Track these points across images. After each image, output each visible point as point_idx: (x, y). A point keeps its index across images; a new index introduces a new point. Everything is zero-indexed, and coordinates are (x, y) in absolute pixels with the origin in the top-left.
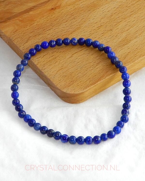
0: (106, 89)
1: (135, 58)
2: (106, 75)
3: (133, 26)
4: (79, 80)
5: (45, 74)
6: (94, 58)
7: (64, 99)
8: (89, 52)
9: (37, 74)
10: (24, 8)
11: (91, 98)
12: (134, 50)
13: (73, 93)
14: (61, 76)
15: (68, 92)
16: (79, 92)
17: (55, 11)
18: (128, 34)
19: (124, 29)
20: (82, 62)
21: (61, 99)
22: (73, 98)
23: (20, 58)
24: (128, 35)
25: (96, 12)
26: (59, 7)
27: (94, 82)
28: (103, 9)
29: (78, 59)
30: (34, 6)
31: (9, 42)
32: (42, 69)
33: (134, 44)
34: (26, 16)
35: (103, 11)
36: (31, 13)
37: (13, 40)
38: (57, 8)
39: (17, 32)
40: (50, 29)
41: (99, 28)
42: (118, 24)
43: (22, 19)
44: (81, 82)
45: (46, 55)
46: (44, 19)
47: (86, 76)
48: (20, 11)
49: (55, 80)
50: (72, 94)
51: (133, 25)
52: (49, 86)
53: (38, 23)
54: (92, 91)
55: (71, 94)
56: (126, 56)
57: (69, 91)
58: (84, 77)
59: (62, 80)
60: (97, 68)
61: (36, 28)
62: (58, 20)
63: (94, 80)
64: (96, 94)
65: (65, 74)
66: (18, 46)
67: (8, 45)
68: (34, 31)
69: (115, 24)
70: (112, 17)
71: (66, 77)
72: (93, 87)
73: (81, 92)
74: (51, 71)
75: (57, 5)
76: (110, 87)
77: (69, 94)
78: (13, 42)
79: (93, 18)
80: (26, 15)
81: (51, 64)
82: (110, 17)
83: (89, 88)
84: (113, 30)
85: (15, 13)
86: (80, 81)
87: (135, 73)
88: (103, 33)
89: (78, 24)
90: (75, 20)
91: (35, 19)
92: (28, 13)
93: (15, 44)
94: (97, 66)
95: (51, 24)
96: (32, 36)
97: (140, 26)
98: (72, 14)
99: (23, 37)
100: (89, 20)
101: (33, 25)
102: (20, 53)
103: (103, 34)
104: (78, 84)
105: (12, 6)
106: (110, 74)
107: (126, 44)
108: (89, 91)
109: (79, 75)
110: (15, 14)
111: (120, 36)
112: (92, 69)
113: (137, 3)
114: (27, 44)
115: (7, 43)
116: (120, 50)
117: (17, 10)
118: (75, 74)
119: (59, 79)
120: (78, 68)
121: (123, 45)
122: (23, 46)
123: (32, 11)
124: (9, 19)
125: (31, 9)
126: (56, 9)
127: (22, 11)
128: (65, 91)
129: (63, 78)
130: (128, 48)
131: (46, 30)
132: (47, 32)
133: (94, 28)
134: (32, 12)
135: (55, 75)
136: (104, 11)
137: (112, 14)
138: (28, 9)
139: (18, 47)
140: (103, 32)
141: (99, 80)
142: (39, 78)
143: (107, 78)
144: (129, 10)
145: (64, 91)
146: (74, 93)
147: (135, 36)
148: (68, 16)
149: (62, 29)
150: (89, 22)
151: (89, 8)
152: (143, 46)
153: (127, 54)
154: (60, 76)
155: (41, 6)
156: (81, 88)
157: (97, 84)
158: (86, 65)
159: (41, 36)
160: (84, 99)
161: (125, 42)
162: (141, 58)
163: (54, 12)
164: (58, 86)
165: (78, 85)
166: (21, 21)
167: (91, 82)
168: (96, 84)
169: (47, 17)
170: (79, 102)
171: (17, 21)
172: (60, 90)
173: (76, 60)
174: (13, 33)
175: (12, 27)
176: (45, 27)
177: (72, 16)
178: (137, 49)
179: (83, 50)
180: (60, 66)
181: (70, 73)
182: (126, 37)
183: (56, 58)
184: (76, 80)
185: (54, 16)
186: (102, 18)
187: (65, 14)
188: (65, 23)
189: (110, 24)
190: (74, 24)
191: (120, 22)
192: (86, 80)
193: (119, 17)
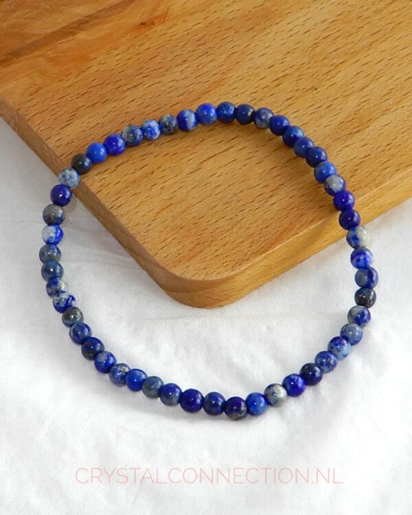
0: (299, 265)
1: (383, 173)
2: (298, 226)
3: (377, 77)
4: (220, 238)
5: (121, 221)
6: (262, 173)
7: (175, 293)
8: (250, 155)
9: (99, 220)
10: (61, 20)
11: (256, 292)
12: (380, 149)
13: (201, 279)
14: (169, 228)
15: (188, 276)
16: (219, 277)
17: (152, 31)
18: (363, 100)
19: (352, 85)
20: (229, 186)
21: (168, 294)
22: (201, 292)
23: (49, 170)
24: (364, 104)
25: (271, 35)
26: (164, 17)
27: (263, 245)
28: (291, 26)
29: (217, 175)
30: (90, 16)
31: (15, 124)
32: (113, 204)
33: (381, 131)
34: (65, 44)
35: (291, 30)
36: (81, 36)
37: (27, 117)
38: (156, 21)
39: (40, 92)
40: (136, 86)
41: (278, 81)
42: (334, 72)
43: (55, 55)
44: (225, 245)
45: (123, 163)
46: (118, 54)
47: (240, 228)
48: (49, 31)
49: (150, 239)
50: (201, 282)
51: (377, 74)
52: (132, 255)
53: (102, 68)
54: (258, 272)
55: (197, 281)
56: (357, 167)
57: (189, 272)
58: (235, 230)
59: (170, 240)
60: (273, 204)
61: (95, 83)
62: (158, 59)
63: (262, 240)
64: (270, 280)
65: (178, 222)
66: (43, 136)
67: (15, 130)
68: (90, 90)
69: (325, 69)
70: (318, 50)
71: (182, 231)
72: (262, 261)
73: (225, 275)
74: (139, 213)
75: (157, 13)
76: (310, 257)
77: (191, 282)
78: (29, 123)
79: (261, 54)
80: (67, 42)
81: (138, 191)
82: (311, 51)
83: (249, 264)
84: (318, 90)
85: (34, 35)
86: (224, 242)
87: (382, 216)
88: (290, 98)
89: (217, 71)
90: (210, 58)
91: (93, 56)
92: (73, 35)
93: (35, 130)
94: (272, 198)
95: (140, 71)
96: (84, 108)
97: (398, 77)
98: (200, 40)
99: (57, 110)
100: (250, 57)
101: (87, 73)
102: (48, 154)
103: (290, 102)
104: (217, 253)
105: (27, 16)
106: (312, 221)
107: (357, 129)
108: (249, 272)
109: (222, 223)
110: (33, 39)
111: (339, 107)
112: (257, 205)
113: (391, 8)
114: (69, 130)
115: (12, 123)
116: (340, 148)
117: (40, 28)
118: (208, 222)
119: (163, 238)
120: (216, 204)
121: (350, 134)
122: (57, 138)
123: (83, 30)
124: (17, 54)
125: (81, 24)
126: (154, 24)
127: (55, 30)
128: (178, 271)
129: (173, 232)
130: (363, 143)
131: (125, 88)
132: (128, 93)
133: (264, 83)
134: (83, 32)
135: (149, 225)
136: (292, 33)
137: (317, 41)
138: (74, 23)
139: (41, 139)
140: (291, 94)
141: (279, 239)
142: (103, 229)
143: (301, 233)
144: (366, 27)
145: (176, 274)
146: (206, 279)
147: (385, 108)
148: (188, 45)
149: (171, 84)
150: (251, 65)
151: (249, 22)
152: (406, 137)
153: (361, 161)
154: (166, 228)
155: (110, 16)
156: (226, 264)
157: (271, 251)
158: (241, 195)
159: (109, 107)
160: (234, 296)
161: (355, 125)
162: (401, 175)
163: (147, 33)
164: (160, 258)
165: (217, 256)
166: (54, 61)
167: (253, 247)
168: (268, 253)
169: (128, 49)
170: (219, 304)
171: (41, 59)
172: (163, 268)
173: (211, 179)
174: (29, 98)
175: (25, 79)
176: (121, 80)
177: (200, 47)
178: (388, 147)
179: (232, 150)
180: (166, 197)
181: (195, 217)
182: (358, 108)
183: (153, 173)
184: (211, 239)
185: (147, 46)
186: (288, 53)
187: (179, 41)
188: (180, 68)
189: (311, 70)
190: (206, 70)
191: (341, 63)
192: (241, 240)
193: (338, 49)
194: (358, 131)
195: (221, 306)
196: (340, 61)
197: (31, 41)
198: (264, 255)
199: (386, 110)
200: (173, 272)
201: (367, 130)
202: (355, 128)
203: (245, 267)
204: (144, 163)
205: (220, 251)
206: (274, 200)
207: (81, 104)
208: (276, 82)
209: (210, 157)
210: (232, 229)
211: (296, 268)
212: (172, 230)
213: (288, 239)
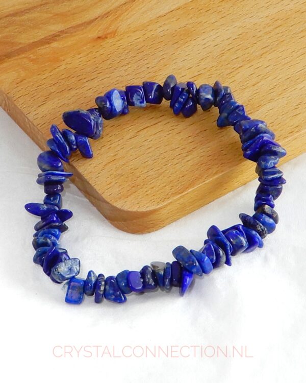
0: (206, 206)
2: (205, 176)
3: (265, 77)
4: (149, 183)
5: (79, 170)
6: (180, 140)
7: (116, 222)
8: (172, 128)
10: (40, 34)
11: (174, 224)
13: (135, 210)
14: (113, 175)
15: (125, 208)
16: (148, 209)
17: (105, 42)
18: (255, 92)
19: (247, 82)
20: (157, 148)
21: (111, 223)
22: (135, 221)
23: (29, 138)
24: (255, 95)
25: (190, 47)
26: (114, 33)
27: (179, 189)
28: (205, 41)
29: (148, 141)
30: (62, 32)
31: (6, 105)
34: (44, 50)
35: (205, 44)
36: (55, 45)
37: (15, 98)
38: (108, 36)
39: (23, 82)
40: (92, 79)
42: (235, 73)
43: (35, 57)
44: (152, 188)
46: (81, 58)
47: (164, 177)
48: (31, 41)
49: (99, 183)
50: (135, 212)
51: (265, 75)
52: (86, 196)
53: (69, 66)
54: (176, 208)
55: (131, 212)
57: (128, 205)
58: (160, 178)
60: (188, 161)
61: (63, 77)
62: (109, 62)
63: (180, 185)
64: (185, 215)
65: (120, 172)
66: (25, 111)
67: (5, 110)
68: (59, 81)
69: (229, 71)
70: (224, 58)
71: (122, 177)
72: (178, 199)
73: (152, 208)
75: (110, 31)
76: (213, 201)
77: (128, 212)
78: (15, 103)
79: (183, 59)
80: (44, 48)
82: (219, 58)
83: (169, 201)
85: (20, 44)
86: (152, 186)
89: (151, 71)
90: (146, 62)
91: (62, 58)
93: (19, 107)
94: (188, 157)
96: (55, 93)
97: (281, 77)
98: (139, 49)
99: (36, 94)
100: (175, 62)
101: (57, 70)
102: (28, 126)
104: (147, 193)
105: (16, 30)
106: (215, 173)
108: (169, 207)
109: (151, 173)
110: (21, 46)
112: (176, 161)
113: (277, 30)
114: (43, 108)
117: (25, 39)
118: (142, 172)
119: (109, 182)
120: (147, 160)
122: (35, 113)
123: (56, 41)
124: (8, 56)
125: (54, 37)
126: (107, 38)
127: (36, 40)
128: (118, 205)
129: (116, 178)
131: (85, 80)
132: (86, 84)
134: (56, 42)
135: (99, 173)
136: (206, 46)
137: (223, 52)
138: (49, 36)
139: (24, 114)
141: (192, 184)
143: (208, 181)
144: (258, 43)
146: (139, 210)
147: (270, 98)
148: (131, 53)
149: (118, 78)
150: (175, 67)
151: (175, 38)
152: (285, 118)
154: (111, 175)
155: (75, 32)
156: (153, 200)
157: (186, 193)
158: (165, 154)
159: (73, 92)
160: (159, 225)
163: (102, 44)
164: (106, 196)
165: (147, 195)
166: (34, 61)
167: (173, 190)
168: (183, 194)
169: (88, 54)
170: (147, 231)
171: (25, 60)
172: (109, 203)
173: (144, 143)
174: (16, 86)
175: (14, 73)
176: (82, 75)
177: (139, 54)
179: (160, 124)
180: (112, 155)
181: (132, 168)
184: (143, 184)
185: (101, 52)
186: (202, 59)
187: (125, 49)
188: (125, 68)
189: (218, 71)
191: (240, 67)
192: (165, 184)
193: (238, 58)
195: (149, 232)
196: (239, 66)
197: (18, 48)
198: (180, 195)
199: (271, 100)
200: (115, 206)
201: (257, 113)
203: (167, 203)
205: (150, 191)
206: (189, 158)
207: (52, 91)
209: (144, 129)
210: (158, 177)
211: (203, 208)
212: (115, 177)
213: (199, 184)
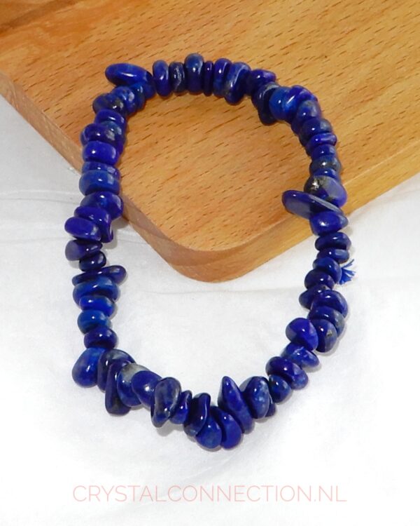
1: (398, 141)
3: (390, 44)
4: (228, 208)
6: (270, 142)
7: (182, 267)
12: (395, 117)
13: (209, 249)
14: (175, 198)
15: (195, 248)
16: (228, 248)
18: (375, 68)
19: (364, 53)
20: (237, 155)
21: (174, 268)
22: (209, 264)
23: (48, 144)
24: (376, 72)
25: (278, 4)
27: (272, 215)
29: (223, 145)
31: (12, 97)
33: (395, 99)
34: (64, 14)
36: (80, 5)
37: (25, 88)
39: (36, 63)
40: (138, 56)
41: (286, 50)
42: (345, 40)
43: (53, 25)
44: (233, 215)
47: (249, 198)
49: (155, 210)
50: (208, 252)
51: (390, 42)
53: (103, 37)
55: (204, 252)
56: (370, 136)
57: (197, 243)
58: (243, 200)
59: (176, 210)
60: (283, 173)
61: (95, 53)
62: (161, 29)
64: (281, 252)
65: (184, 192)
66: (42, 106)
67: (11, 103)
68: (90, 60)
69: (336, 37)
70: (328, 18)
71: (188, 201)
73: (235, 245)
74: (143, 184)
77: (198, 253)
78: (27, 94)
79: (268, 22)
80: (65, 12)
81: (142, 161)
82: (321, 18)
83: (259, 234)
84: (328, 58)
85: (30, 5)
86: (232, 212)
88: (299, 66)
89: (222, 40)
90: (215, 26)
91: (92, 25)
92: (71, 4)
93: (33, 100)
94: (282, 167)
95: (143, 40)
96: (84, 78)
97: (412, 44)
98: (204, 9)
99: (56, 80)
100: (257, 25)
101: (86, 43)
102: (47, 127)
103: (299, 70)
104: (225, 223)
107: (369, 97)
108: (258, 243)
109: (229, 193)
110: (30, 9)
111: (350, 76)
112: (266, 175)
114: (68, 101)
115: (9, 97)
116: (351, 117)
118: (216, 192)
119: (168, 208)
120: (223, 173)
121: (362, 102)
122: (56, 109)
124: (14, 24)
128: (184, 242)
129: (179, 202)
130: (375, 111)
133: (271, 52)
134: (82, 2)
135: (155, 196)
137: (327, 8)
139: (40, 110)
140: (300, 61)
145: (183, 245)
146: (214, 250)
147: (398, 76)
148: (192, 14)
149: (174, 53)
150: (258, 33)
153: (375, 128)
154: (171, 198)
156: (235, 234)
158: (250, 164)
160: (244, 269)
161: (368, 92)
162: (415, 143)
163: (149, 2)
164: (166, 230)
165: (225, 226)
166: (52, 31)
167: (263, 217)
169: (129, 18)
170: (227, 277)
171: (38, 30)
172: (169, 239)
173: (217, 149)
174: (26, 69)
175: (22, 49)
176: (123, 49)
177: (204, 16)
178: (401, 116)
179: (239, 119)
180: (171, 167)
181: (201, 187)
182: (370, 76)
183: (157, 143)
184: (218, 209)
185: (149, 14)
186: (297, 21)
187: (183, 9)
188: (184, 37)
189: (321, 38)
190: (211, 39)
191: (352, 31)
192: (250, 210)
193: (349, 16)
194: (371, 99)
195: (230, 279)
196: (351, 29)
197: (27, 11)
198: (274, 225)
199: (399, 78)
200: (179, 243)
201: (380, 98)
202: (367, 96)
203: (254, 237)
204: (148, 132)
205: (229, 221)
206: (284, 169)
207: (80, 75)
208: (284, 51)
209: (216, 127)
210: (241, 198)
212: (177, 201)
